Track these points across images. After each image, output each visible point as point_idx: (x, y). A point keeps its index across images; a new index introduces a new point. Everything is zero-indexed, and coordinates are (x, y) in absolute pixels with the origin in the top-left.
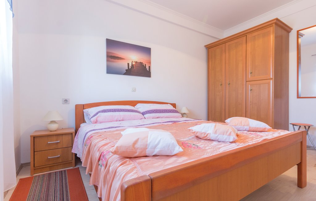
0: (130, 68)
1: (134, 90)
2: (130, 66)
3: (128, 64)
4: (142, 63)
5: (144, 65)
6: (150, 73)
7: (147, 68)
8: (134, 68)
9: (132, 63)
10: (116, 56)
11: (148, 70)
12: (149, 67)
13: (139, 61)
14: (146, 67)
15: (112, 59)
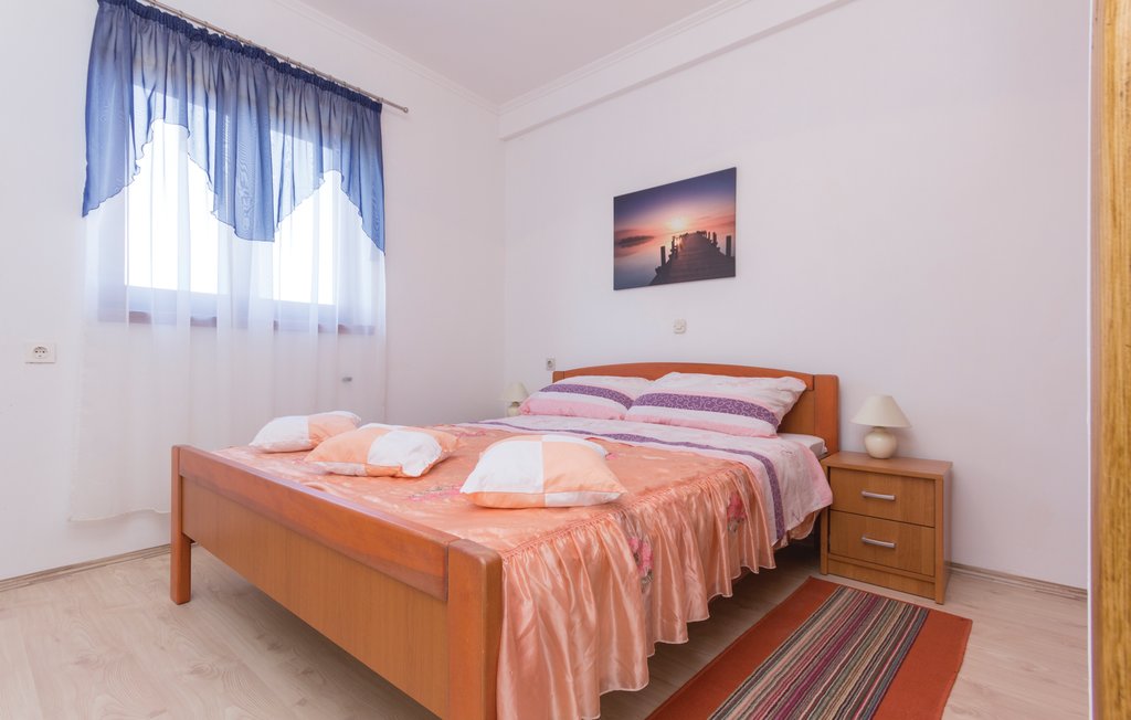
0: (667, 259)
1: (681, 329)
2: (668, 252)
3: (663, 249)
4: (705, 233)
5: (711, 238)
6: (733, 260)
7: (721, 244)
8: (680, 258)
9: (673, 243)
10: (634, 235)
11: (723, 250)
12: (729, 239)
13: (692, 230)
14: (715, 243)
15: (623, 247)
